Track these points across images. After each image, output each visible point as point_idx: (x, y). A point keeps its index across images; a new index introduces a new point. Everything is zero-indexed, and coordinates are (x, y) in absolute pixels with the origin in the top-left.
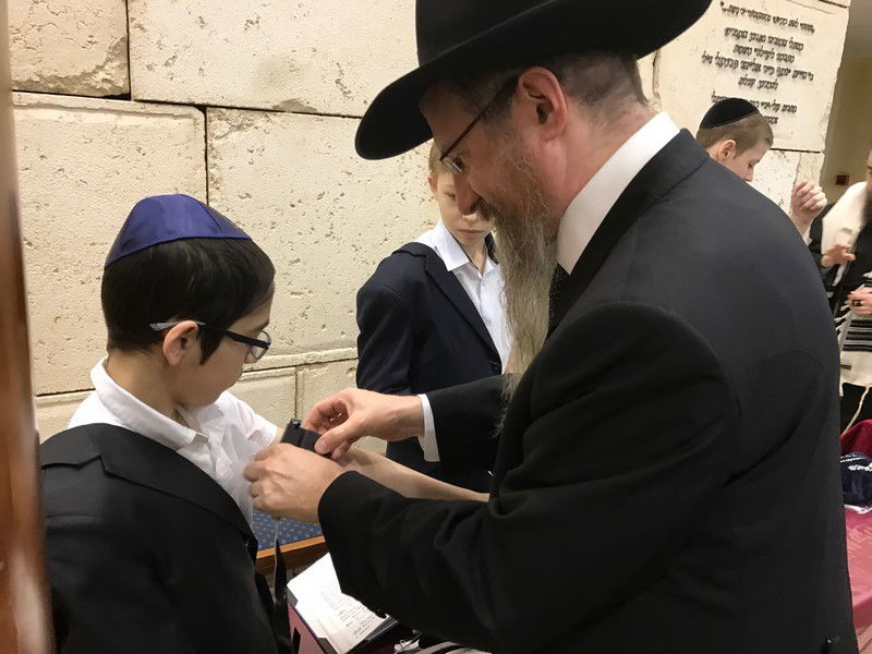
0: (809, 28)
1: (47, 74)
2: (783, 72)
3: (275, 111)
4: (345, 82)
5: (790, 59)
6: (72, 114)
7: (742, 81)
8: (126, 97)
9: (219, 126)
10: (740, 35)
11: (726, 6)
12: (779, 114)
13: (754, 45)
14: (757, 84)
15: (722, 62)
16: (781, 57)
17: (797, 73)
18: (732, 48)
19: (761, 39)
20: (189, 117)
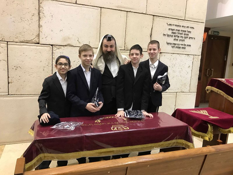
0: (193, 28)
1: (25, 40)
2: (185, 38)
3: (65, 46)
4: (79, 40)
5: (188, 35)
6: (29, 46)
7: (174, 40)
8: (39, 43)
9: (55, 48)
10: (172, 30)
11: (168, 24)
12: (186, 47)
13: (177, 32)
14: (179, 40)
15: (168, 36)
16: (185, 34)
17: (190, 38)
18: (171, 32)
19: (179, 30)
20: (49, 47)
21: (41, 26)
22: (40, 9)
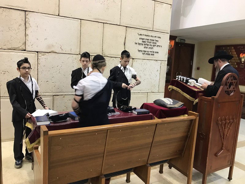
0: (160, 37)
1: (13, 47)
2: (154, 46)
3: (49, 52)
4: (62, 48)
5: (156, 43)
6: (16, 53)
7: (144, 47)
8: (25, 50)
9: (40, 55)
10: (143, 39)
11: (139, 34)
12: (154, 53)
13: (147, 41)
14: (148, 48)
15: (139, 44)
16: (153, 43)
17: (157, 46)
18: (142, 41)
19: (148, 40)
20: (35, 53)
21: (28, 35)
22: (26, 20)
